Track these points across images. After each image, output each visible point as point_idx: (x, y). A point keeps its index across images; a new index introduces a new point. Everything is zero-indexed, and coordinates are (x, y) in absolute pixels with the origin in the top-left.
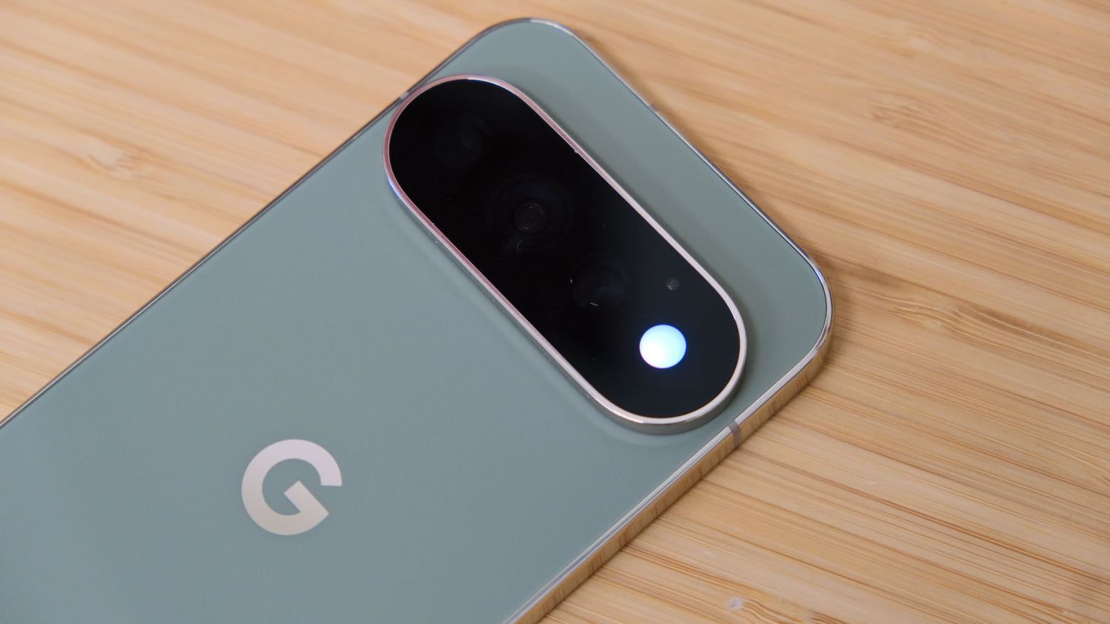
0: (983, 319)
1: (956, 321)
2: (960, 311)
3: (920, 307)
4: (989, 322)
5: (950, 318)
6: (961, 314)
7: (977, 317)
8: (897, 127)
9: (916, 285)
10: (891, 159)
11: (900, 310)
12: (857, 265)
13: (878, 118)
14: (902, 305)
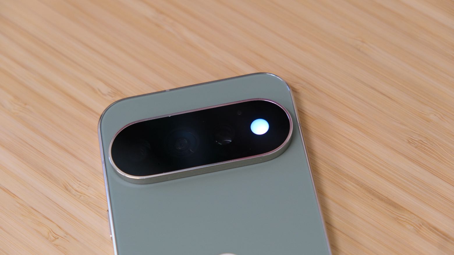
0: (431, 230)
1: (420, 228)
2: (423, 224)
3: (406, 219)
4: (433, 231)
5: (417, 226)
6: (423, 226)
7: (429, 228)
8: (416, 147)
9: (407, 210)
10: (410, 159)
11: (399, 219)
12: (385, 197)
13: (409, 142)
14: (399, 216)
